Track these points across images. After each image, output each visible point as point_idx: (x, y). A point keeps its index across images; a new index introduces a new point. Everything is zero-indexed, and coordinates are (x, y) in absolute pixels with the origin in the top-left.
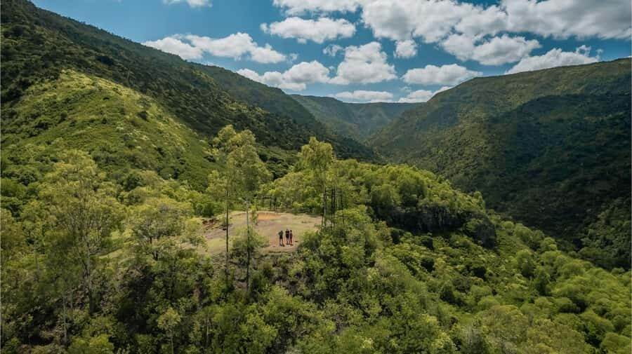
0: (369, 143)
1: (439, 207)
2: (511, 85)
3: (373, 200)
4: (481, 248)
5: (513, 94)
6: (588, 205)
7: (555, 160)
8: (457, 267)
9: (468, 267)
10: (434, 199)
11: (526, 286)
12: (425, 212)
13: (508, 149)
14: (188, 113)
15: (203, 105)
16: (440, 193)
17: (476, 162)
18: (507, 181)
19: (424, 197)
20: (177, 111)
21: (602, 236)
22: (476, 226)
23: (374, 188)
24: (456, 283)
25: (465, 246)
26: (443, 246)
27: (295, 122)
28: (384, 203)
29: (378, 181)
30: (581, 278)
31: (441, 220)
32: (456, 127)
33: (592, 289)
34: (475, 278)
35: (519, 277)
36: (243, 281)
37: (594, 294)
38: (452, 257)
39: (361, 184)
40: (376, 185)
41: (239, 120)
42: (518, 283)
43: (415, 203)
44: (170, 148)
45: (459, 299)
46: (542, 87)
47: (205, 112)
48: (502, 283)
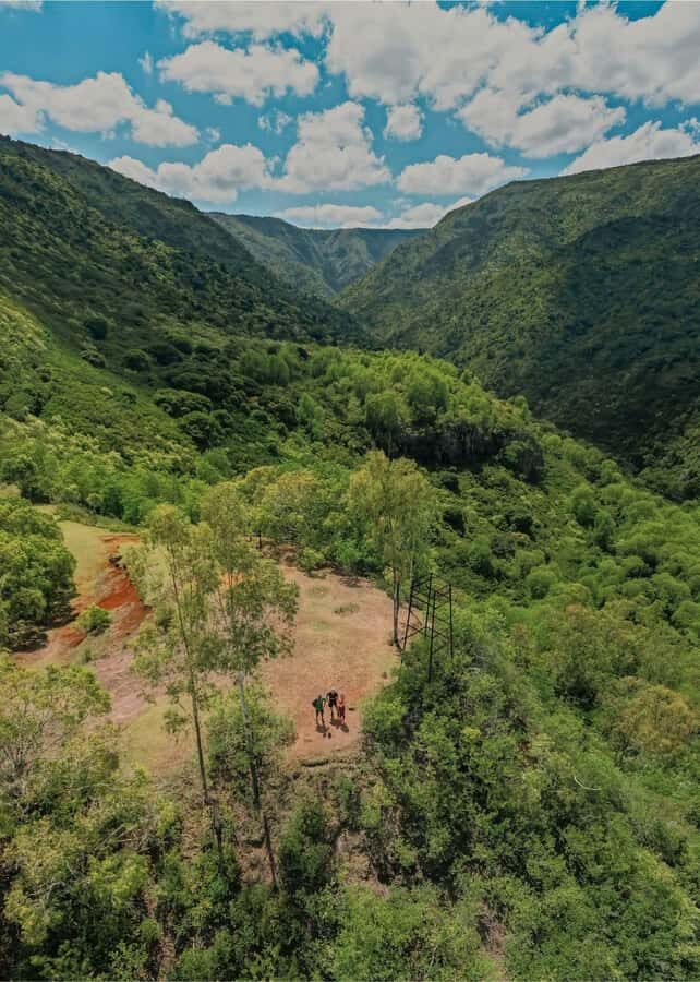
0: (343, 302)
1: (467, 426)
2: (566, 197)
3: (369, 417)
4: (524, 485)
5: (569, 213)
6: (659, 406)
7: (622, 330)
8: (494, 518)
9: (507, 518)
10: (460, 413)
11: (582, 538)
12: (448, 434)
13: (555, 314)
14: (34, 259)
15: (58, 240)
16: (469, 403)
17: (505, 336)
18: (550, 368)
19: (445, 410)
20: (14, 255)
21: (671, 452)
22: (518, 452)
23: (371, 398)
24: (495, 543)
25: (503, 484)
26: (473, 486)
27: (223, 269)
28: (385, 422)
29: (374, 385)
30: (654, 524)
31: (469, 444)
32: (477, 274)
33: (667, 539)
34: (519, 534)
35: (573, 526)
36: (257, 844)
37: (668, 547)
38: (486, 502)
39: (349, 389)
40: (375, 392)
41: (129, 269)
42: (572, 535)
43: (431, 420)
44: (14, 348)
45: (499, 570)
46: (613, 202)
47: (64, 254)
48: (552, 537)
